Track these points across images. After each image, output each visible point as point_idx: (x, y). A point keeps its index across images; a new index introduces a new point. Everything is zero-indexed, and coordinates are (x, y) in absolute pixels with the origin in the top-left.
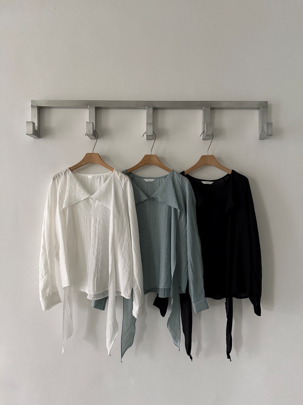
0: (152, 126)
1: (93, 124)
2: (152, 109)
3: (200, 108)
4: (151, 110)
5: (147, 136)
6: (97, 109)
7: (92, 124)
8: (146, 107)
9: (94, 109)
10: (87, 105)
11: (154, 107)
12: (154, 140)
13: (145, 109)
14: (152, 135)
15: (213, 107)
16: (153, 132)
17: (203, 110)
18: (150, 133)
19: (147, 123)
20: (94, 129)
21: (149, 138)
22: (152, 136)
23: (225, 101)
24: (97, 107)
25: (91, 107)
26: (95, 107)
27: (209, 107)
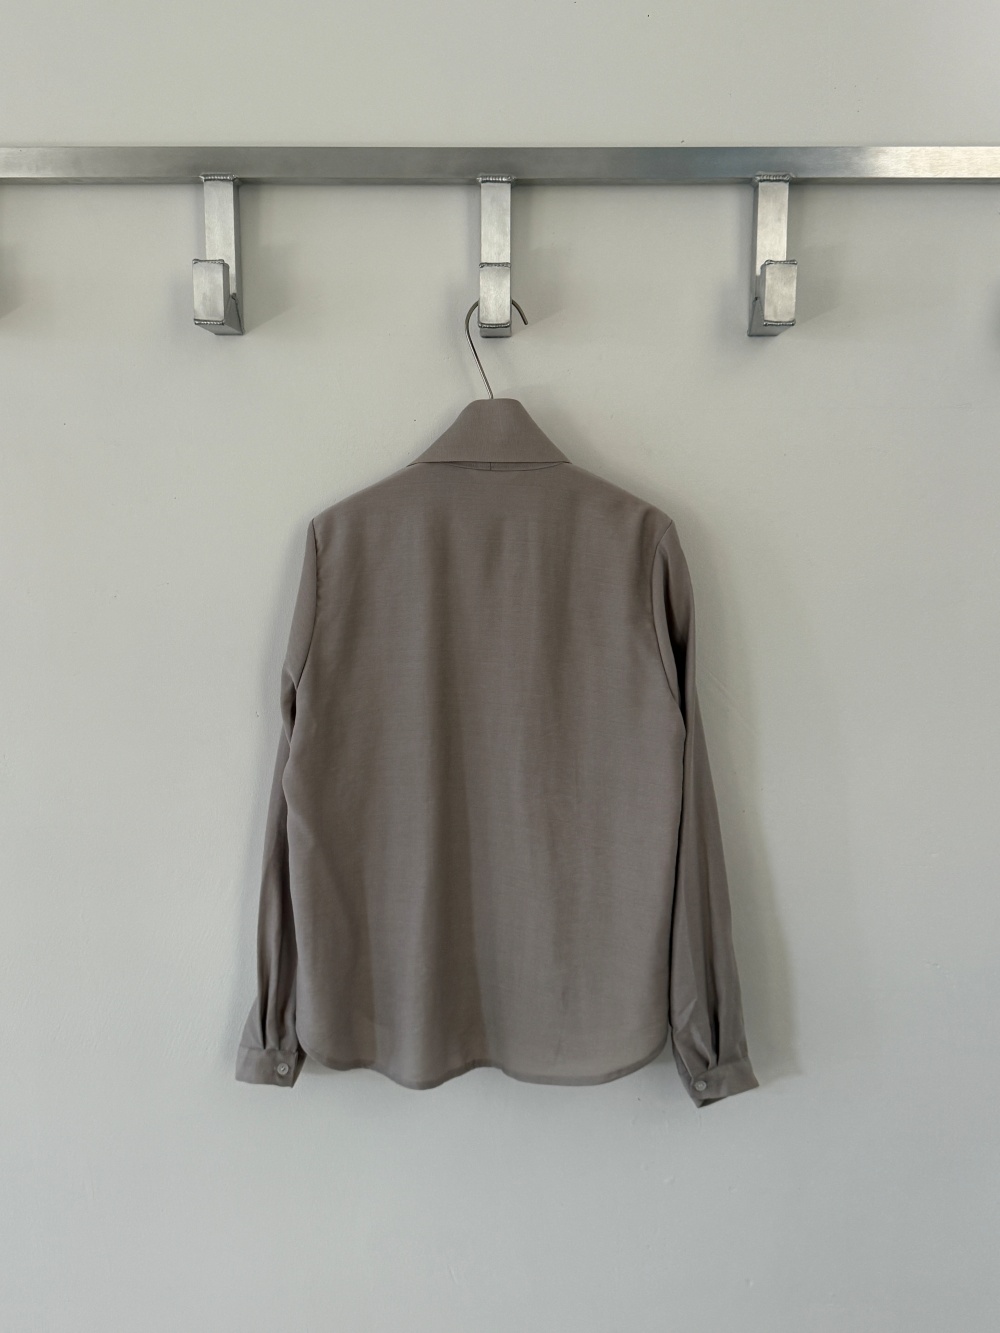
1: (226, 267)
2: (509, 185)
4: (503, 197)
5: (482, 326)
7: (220, 268)
8: (480, 179)
9: (228, 191)
10: (195, 170)
11: (517, 180)
14: (505, 318)
15: (802, 175)
16: (513, 303)
18: (499, 309)
20: (233, 289)
24: (240, 179)
25: (214, 180)
26: (233, 180)
27: (784, 176)
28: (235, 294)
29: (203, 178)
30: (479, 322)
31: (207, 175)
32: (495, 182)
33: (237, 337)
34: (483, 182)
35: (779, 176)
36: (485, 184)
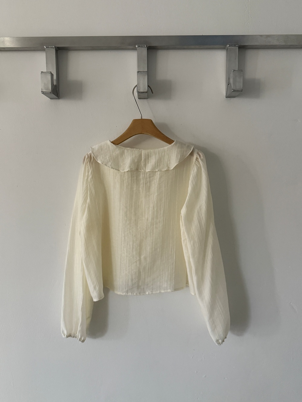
0: (147, 76)
1: (52, 75)
2: (146, 49)
3: (222, 46)
4: (144, 51)
5: (139, 92)
6: (59, 50)
7: (50, 75)
9: (54, 51)
10: (42, 45)
11: (149, 46)
13: (135, 49)
14: (146, 90)
15: (243, 44)
16: (148, 86)
17: (227, 50)
18: (144, 87)
19: (138, 72)
20: (55, 83)
21: (142, 96)
22: (146, 92)
23: (261, 36)
24: (58, 47)
25: (49, 47)
26: (55, 48)
27: (236, 45)
28: (56, 85)
29: (45, 47)
30: (137, 91)
31: (47, 46)
32: (142, 47)
33: (57, 100)
34: (138, 47)
35: (235, 45)
36: (139, 48)
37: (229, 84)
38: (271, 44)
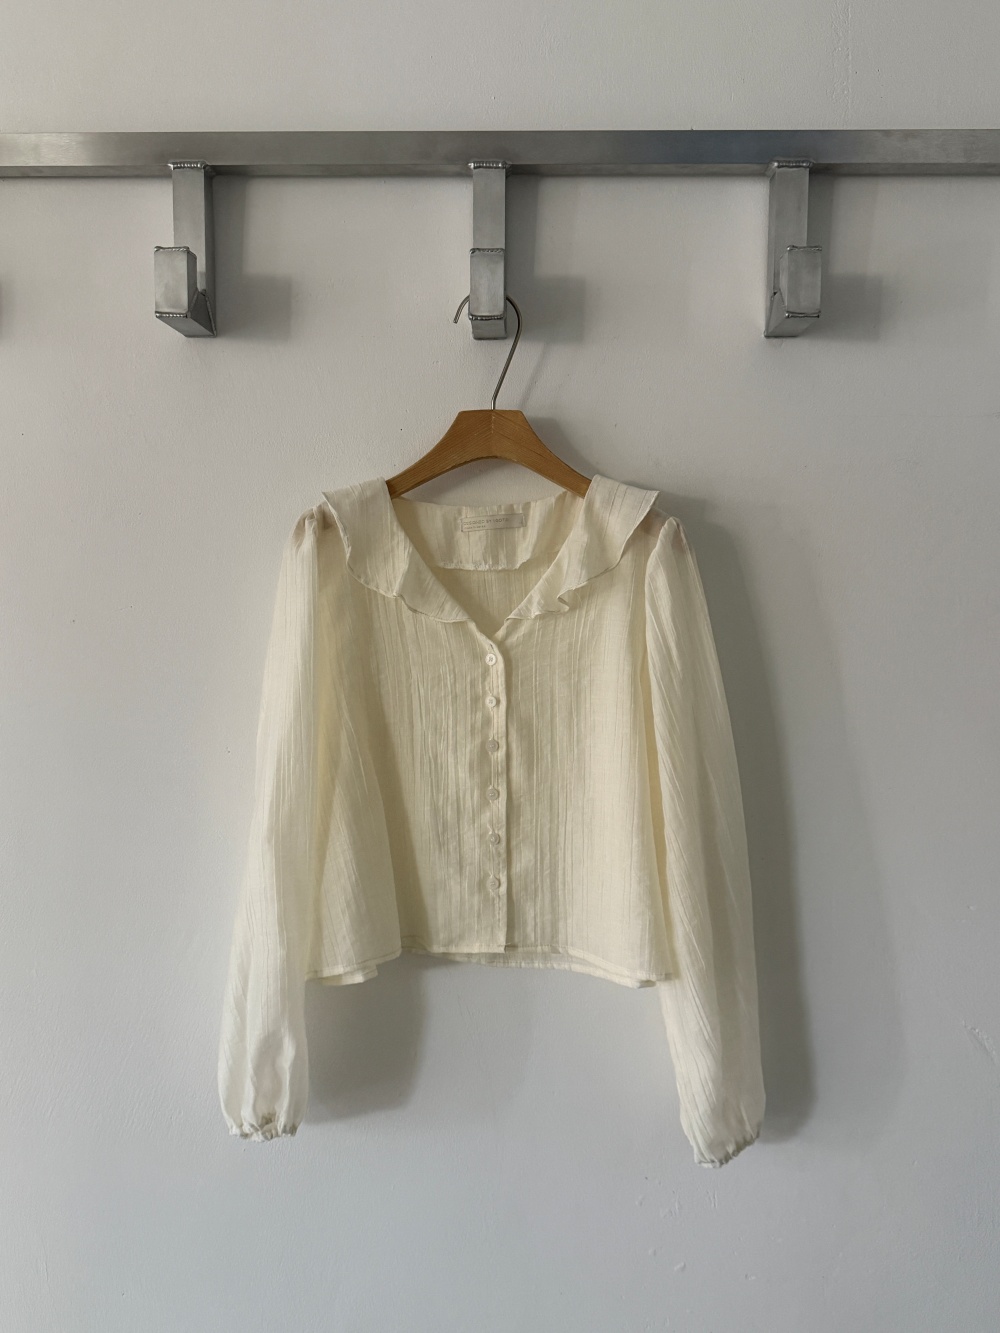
0: (503, 265)
2: (503, 173)
3: (756, 167)
4: (497, 181)
6: (216, 176)
7: (187, 258)
8: (472, 165)
9: (200, 180)
10: (163, 158)
12: (509, 343)
13: (465, 174)
15: (825, 161)
17: (772, 179)
18: (492, 303)
19: (473, 251)
21: (485, 329)
22: (501, 318)
23: (887, 133)
25: (184, 167)
26: (204, 168)
29: (172, 166)
31: (177, 164)
32: (490, 167)
34: (475, 168)
35: (799, 162)
36: (477, 170)
37: (775, 293)
38: (921, 161)
